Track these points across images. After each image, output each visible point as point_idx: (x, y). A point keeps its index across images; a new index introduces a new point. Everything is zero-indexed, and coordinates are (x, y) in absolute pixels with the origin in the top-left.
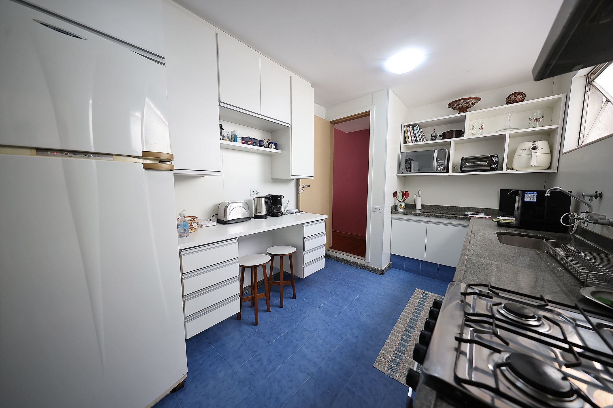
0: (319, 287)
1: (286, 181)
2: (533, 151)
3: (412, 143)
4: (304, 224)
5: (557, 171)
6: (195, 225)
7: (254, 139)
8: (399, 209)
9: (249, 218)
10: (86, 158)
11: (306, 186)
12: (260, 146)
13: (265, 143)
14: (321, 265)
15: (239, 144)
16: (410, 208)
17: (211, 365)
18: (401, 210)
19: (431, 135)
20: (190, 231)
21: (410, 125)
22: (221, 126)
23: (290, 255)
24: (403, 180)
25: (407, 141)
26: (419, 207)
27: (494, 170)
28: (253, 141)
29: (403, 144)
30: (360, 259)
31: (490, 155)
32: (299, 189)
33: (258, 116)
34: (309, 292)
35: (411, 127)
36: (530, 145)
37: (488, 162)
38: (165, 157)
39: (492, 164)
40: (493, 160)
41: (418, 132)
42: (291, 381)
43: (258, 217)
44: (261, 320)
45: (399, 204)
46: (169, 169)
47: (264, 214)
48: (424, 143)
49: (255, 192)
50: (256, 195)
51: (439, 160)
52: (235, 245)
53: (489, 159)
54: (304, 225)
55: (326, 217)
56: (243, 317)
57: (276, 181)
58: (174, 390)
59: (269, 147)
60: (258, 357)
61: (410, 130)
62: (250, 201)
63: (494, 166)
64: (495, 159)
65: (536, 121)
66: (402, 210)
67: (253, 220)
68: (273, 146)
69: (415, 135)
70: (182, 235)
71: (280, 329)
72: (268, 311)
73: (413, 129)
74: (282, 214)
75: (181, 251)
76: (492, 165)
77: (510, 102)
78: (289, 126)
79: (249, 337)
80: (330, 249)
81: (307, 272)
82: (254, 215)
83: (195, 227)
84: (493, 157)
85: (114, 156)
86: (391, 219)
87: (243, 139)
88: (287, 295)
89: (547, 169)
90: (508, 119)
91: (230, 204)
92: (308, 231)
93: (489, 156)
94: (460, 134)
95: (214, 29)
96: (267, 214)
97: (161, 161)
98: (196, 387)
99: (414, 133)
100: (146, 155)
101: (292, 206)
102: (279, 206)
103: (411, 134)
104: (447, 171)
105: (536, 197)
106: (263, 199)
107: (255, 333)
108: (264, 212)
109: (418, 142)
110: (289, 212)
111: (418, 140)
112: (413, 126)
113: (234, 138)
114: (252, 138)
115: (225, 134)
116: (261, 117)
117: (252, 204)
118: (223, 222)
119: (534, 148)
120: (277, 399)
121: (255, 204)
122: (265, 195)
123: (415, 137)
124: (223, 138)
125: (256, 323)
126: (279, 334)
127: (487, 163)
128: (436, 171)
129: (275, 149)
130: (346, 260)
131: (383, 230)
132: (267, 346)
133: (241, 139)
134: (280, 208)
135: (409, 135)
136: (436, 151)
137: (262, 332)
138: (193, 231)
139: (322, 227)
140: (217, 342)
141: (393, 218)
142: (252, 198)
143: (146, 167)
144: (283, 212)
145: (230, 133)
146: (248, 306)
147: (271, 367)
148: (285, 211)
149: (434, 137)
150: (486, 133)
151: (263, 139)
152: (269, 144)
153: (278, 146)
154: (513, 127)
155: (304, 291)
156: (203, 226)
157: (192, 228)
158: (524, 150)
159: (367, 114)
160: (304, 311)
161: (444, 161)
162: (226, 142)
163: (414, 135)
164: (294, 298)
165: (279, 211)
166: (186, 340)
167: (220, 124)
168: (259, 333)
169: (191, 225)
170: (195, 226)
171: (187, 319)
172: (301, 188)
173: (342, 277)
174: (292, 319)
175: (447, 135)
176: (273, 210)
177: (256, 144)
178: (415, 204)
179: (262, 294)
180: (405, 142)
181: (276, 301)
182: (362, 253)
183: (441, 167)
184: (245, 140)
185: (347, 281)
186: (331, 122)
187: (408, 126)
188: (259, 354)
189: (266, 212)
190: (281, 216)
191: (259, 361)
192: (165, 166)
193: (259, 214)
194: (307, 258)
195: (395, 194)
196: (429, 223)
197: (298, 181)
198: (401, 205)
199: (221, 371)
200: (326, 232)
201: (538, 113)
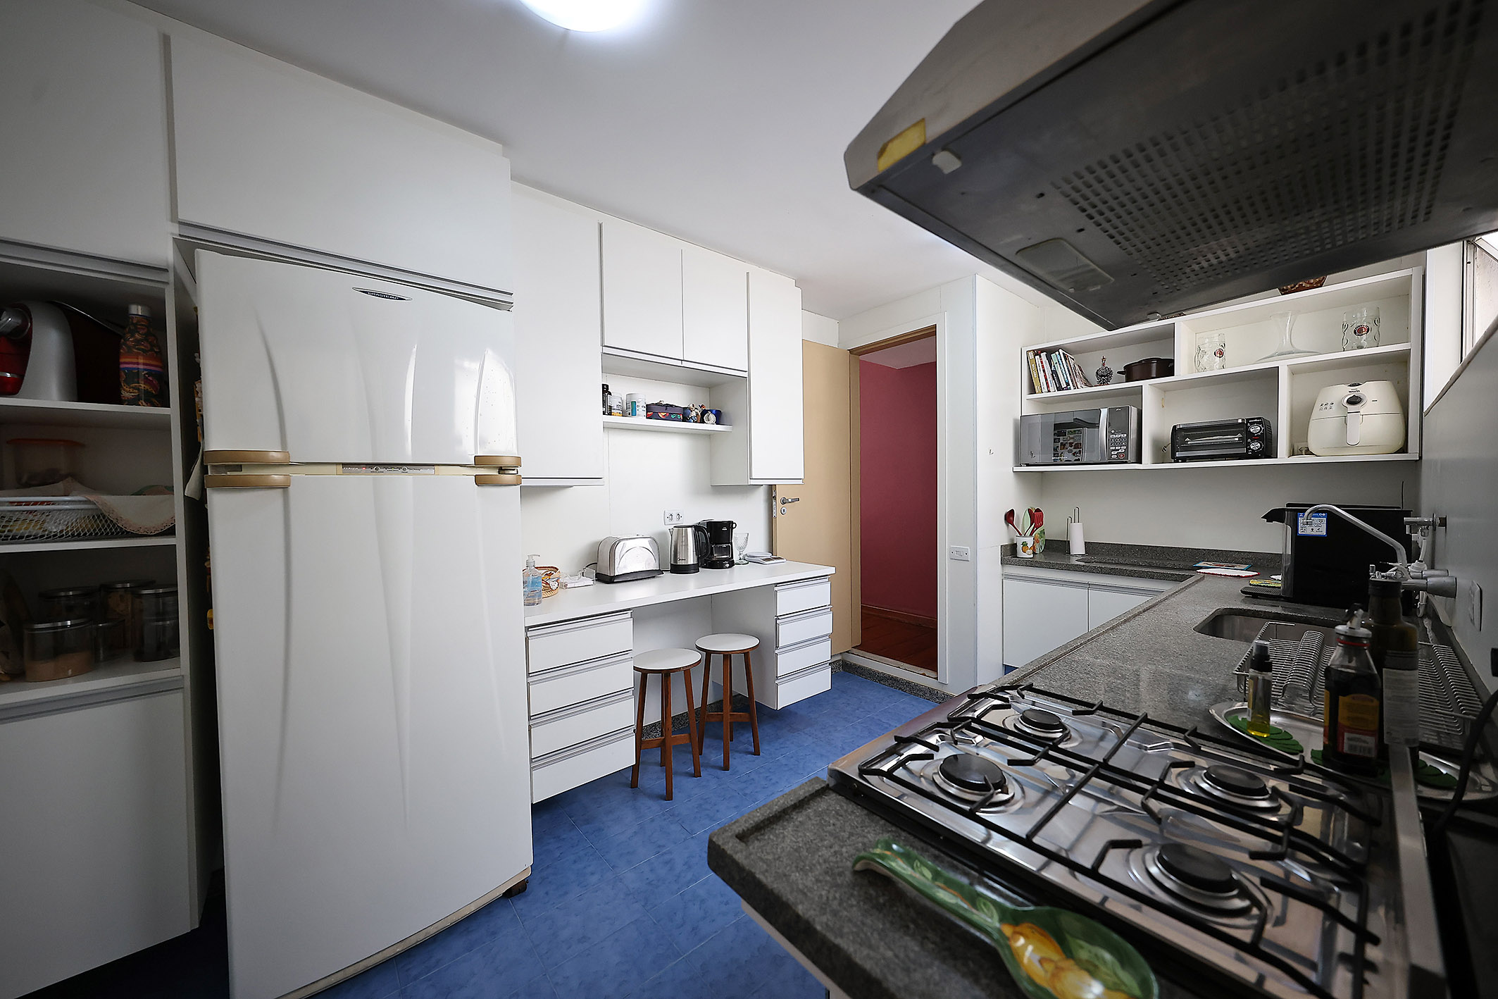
0: (816, 735)
1: (744, 490)
2: (1351, 408)
3: (1049, 391)
4: (776, 585)
5: (1421, 458)
6: (553, 583)
7: (671, 406)
8: (1021, 554)
9: (660, 572)
10: (398, 474)
11: (790, 500)
12: (683, 421)
13: (694, 414)
14: (822, 682)
15: (641, 419)
16: (1056, 551)
17: (575, 862)
18: (1025, 555)
19: (1097, 373)
20: (544, 594)
21: (1042, 350)
22: (605, 389)
23: (746, 653)
24: (1035, 482)
25: (1036, 387)
26: (1078, 548)
27: (1255, 455)
28: (670, 410)
29: (1026, 396)
30: (925, 675)
31: (1243, 420)
32: (774, 507)
33: (679, 363)
34: (792, 743)
35: (1043, 355)
36: (1344, 391)
37: (1239, 435)
38: (506, 462)
39: (1249, 440)
40: (1251, 430)
41: (1062, 366)
42: (727, 903)
43: (678, 569)
44: (679, 792)
45: (1019, 541)
46: (515, 483)
47: (692, 563)
48: (1077, 391)
49: (675, 516)
50: (676, 522)
51: (1113, 434)
52: (625, 625)
53: (1242, 427)
54: (776, 589)
55: (832, 570)
56: (643, 781)
57: (720, 490)
58: (509, 894)
59: (702, 422)
60: (667, 857)
61: (1042, 362)
62: (663, 534)
63: (1255, 446)
64: (1255, 429)
65: (1359, 331)
66: (1028, 555)
67: (667, 575)
68: (713, 417)
69: (1054, 373)
70: (530, 601)
71: (718, 811)
72: (697, 774)
73: (1049, 359)
74: (732, 564)
75: (527, 629)
76: (1248, 444)
77: (1287, 290)
78: (745, 375)
79: (652, 820)
80: (855, 651)
81: (787, 695)
82: (671, 564)
83: (554, 588)
84: (1252, 424)
85: (436, 467)
86: (1000, 578)
87: (648, 407)
88: (741, 747)
89: (1394, 453)
90: (1287, 328)
91: (620, 541)
92: (787, 601)
93: (1240, 421)
94: (1166, 368)
95: (595, 216)
96: (698, 564)
97: (502, 470)
98: (547, 893)
99: (1053, 368)
100: (480, 461)
101: (757, 546)
102: (724, 546)
103: (1044, 371)
104: (1139, 460)
105: (1324, 526)
106: (690, 530)
107: (663, 814)
108: (691, 559)
109: (1063, 389)
110: (750, 560)
111: (1064, 385)
112: (1049, 352)
113: (629, 409)
114: (667, 405)
115: (613, 401)
116: (685, 364)
117: (668, 542)
118: (605, 579)
119: (1354, 401)
120: (695, 929)
121: (673, 542)
122: (695, 522)
123: (1054, 379)
124: (608, 411)
125: (669, 796)
126: (714, 820)
127: (1237, 439)
128: (1106, 461)
129: (717, 423)
130: (892, 678)
131: (975, 605)
132: (685, 840)
133: (645, 409)
134: (729, 550)
135: (1042, 374)
136: (1104, 412)
137: (678, 814)
138: (548, 594)
139: (821, 594)
140: (588, 823)
141: (1007, 576)
142: (666, 528)
143: (480, 481)
144: (734, 559)
145: (624, 398)
146: (656, 764)
147: (689, 876)
148: (741, 557)
149: (1104, 377)
150: (1234, 366)
151: (691, 406)
152: (704, 413)
153: (724, 418)
154: (1302, 349)
155: (781, 741)
156: (568, 587)
157: (548, 588)
158: (1328, 407)
159: (931, 332)
160: (773, 781)
161: (1125, 435)
162: (616, 419)
163: (1052, 375)
164: (757, 753)
165: (725, 557)
166: (532, 804)
167: (603, 385)
168: (673, 815)
169: (547, 583)
170: (554, 585)
171: (536, 762)
172: (778, 505)
173: (877, 715)
174: (745, 795)
175: (1136, 371)
176: (712, 554)
177: (676, 417)
178: (1069, 541)
179: (683, 735)
180: (1032, 390)
181: (713, 755)
182: (929, 661)
183: (1120, 451)
184: (653, 411)
185: (888, 726)
186: (851, 351)
187: (1037, 353)
188: (670, 852)
189: (696, 558)
190: (729, 567)
191: (667, 863)
192: (507, 478)
193: (680, 563)
194: (785, 663)
195: (1009, 517)
196: (1093, 589)
197: (771, 488)
198: (1025, 544)
199: (592, 874)
200: (834, 607)
201: (1362, 313)
